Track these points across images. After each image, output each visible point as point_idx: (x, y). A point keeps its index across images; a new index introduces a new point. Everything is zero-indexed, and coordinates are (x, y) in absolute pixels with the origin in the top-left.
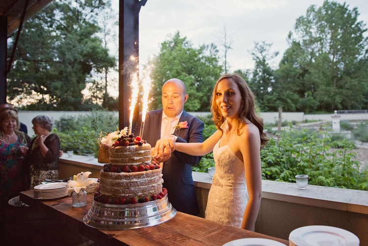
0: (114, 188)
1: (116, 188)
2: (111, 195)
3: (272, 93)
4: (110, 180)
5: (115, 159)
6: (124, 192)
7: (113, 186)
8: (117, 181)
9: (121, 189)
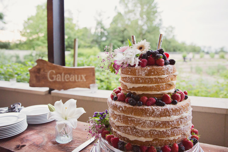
0: (157, 129)
1: (161, 130)
2: (151, 139)
3: (105, 41)
4: (151, 119)
5: (145, 85)
6: (173, 135)
7: (158, 126)
8: (164, 119)
9: (169, 130)
